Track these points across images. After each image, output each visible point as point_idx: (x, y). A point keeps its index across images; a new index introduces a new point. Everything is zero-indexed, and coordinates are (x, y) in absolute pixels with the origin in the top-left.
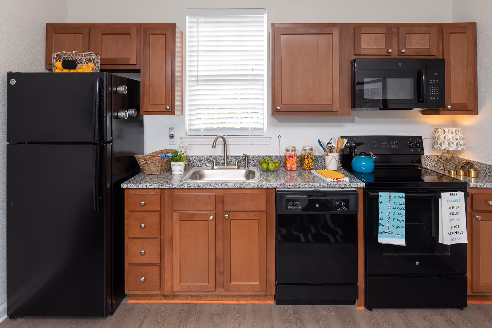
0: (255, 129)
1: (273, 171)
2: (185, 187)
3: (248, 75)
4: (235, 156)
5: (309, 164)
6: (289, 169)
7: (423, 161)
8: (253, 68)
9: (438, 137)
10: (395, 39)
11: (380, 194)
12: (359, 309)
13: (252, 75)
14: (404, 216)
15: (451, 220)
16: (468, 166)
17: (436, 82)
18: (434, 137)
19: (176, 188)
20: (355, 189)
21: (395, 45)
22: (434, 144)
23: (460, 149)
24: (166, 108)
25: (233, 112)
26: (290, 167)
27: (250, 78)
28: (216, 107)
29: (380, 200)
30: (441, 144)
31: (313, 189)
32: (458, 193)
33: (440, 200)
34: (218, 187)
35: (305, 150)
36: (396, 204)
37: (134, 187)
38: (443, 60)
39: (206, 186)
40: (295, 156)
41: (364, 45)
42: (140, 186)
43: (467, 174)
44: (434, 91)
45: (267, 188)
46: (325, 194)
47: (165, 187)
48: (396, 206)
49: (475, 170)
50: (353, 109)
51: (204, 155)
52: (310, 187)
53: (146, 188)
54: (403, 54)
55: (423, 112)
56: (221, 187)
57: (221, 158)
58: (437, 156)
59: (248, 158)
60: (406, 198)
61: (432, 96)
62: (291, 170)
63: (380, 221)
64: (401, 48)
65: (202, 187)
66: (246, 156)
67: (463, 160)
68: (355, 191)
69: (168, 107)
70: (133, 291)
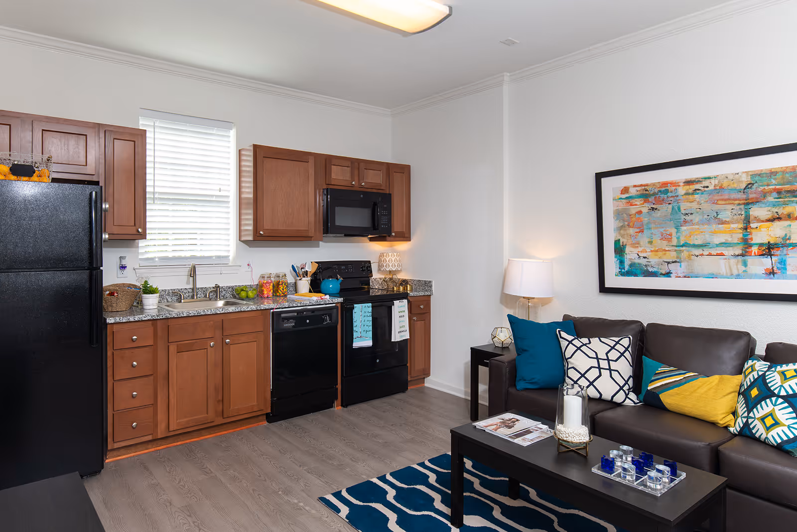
0: (219, 257)
1: (253, 299)
2: (185, 315)
3: (212, 196)
4: (202, 288)
5: (283, 290)
6: (266, 296)
7: (371, 284)
8: (220, 189)
9: (383, 261)
10: (356, 172)
11: (355, 305)
12: (337, 409)
13: (217, 196)
14: (371, 322)
15: (400, 322)
16: (405, 282)
17: (386, 212)
18: (380, 261)
19: (174, 318)
20: (334, 305)
21: (356, 178)
22: (380, 267)
23: (399, 269)
24: (138, 231)
25: (180, 238)
26: (267, 294)
27: (214, 199)
28: (171, 232)
29: (355, 310)
30: (386, 266)
31: (302, 308)
32: (404, 300)
33: (393, 307)
34: (219, 312)
35: (279, 277)
36: (365, 312)
37: (124, 321)
38: (390, 195)
39: (207, 312)
40: (271, 283)
41: (333, 176)
42: (132, 319)
43: (405, 288)
44: (384, 220)
45: (265, 309)
46: (313, 311)
47: (161, 318)
48: (366, 314)
49: (410, 285)
50: (325, 235)
51: (165, 289)
52: (302, 305)
53: (139, 321)
54: (362, 187)
55: (371, 240)
56: (222, 312)
57: (185, 291)
58: (381, 279)
59: (219, 289)
60: (372, 307)
61: (383, 224)
62: (268, 297)
63: (354, 329)
64: (361, 181)
65: (202, 313)
66: (217, 287)
67: (399, 279)
68: (335, 306)
69: (140, 230)
70: (118, 444)
